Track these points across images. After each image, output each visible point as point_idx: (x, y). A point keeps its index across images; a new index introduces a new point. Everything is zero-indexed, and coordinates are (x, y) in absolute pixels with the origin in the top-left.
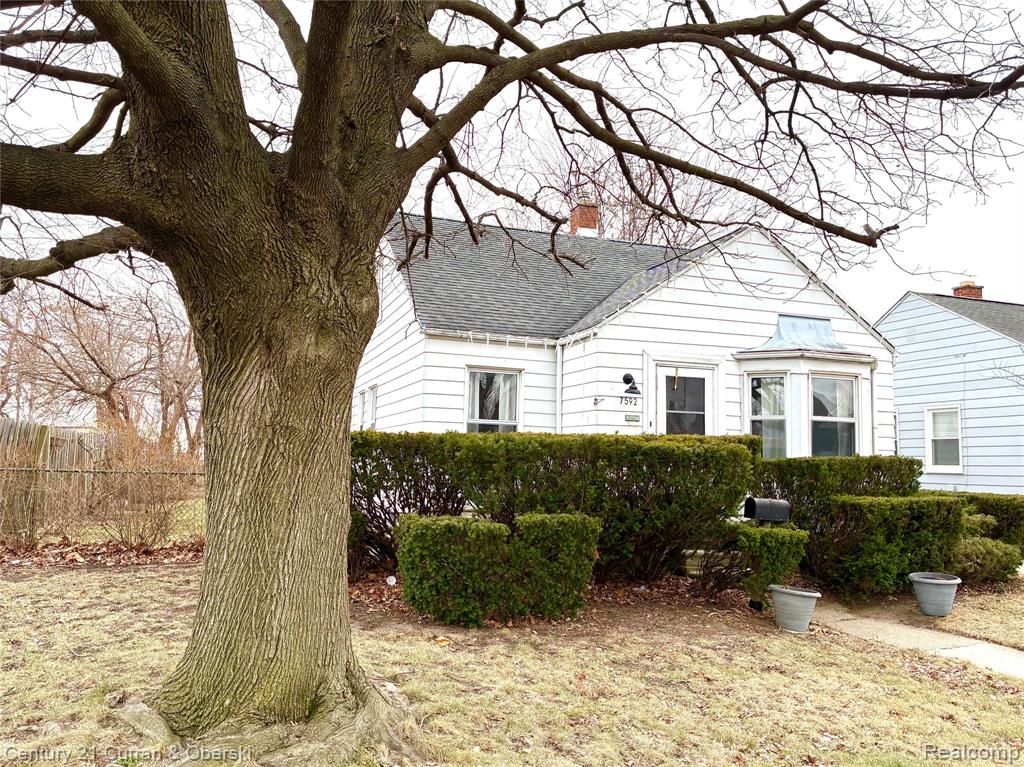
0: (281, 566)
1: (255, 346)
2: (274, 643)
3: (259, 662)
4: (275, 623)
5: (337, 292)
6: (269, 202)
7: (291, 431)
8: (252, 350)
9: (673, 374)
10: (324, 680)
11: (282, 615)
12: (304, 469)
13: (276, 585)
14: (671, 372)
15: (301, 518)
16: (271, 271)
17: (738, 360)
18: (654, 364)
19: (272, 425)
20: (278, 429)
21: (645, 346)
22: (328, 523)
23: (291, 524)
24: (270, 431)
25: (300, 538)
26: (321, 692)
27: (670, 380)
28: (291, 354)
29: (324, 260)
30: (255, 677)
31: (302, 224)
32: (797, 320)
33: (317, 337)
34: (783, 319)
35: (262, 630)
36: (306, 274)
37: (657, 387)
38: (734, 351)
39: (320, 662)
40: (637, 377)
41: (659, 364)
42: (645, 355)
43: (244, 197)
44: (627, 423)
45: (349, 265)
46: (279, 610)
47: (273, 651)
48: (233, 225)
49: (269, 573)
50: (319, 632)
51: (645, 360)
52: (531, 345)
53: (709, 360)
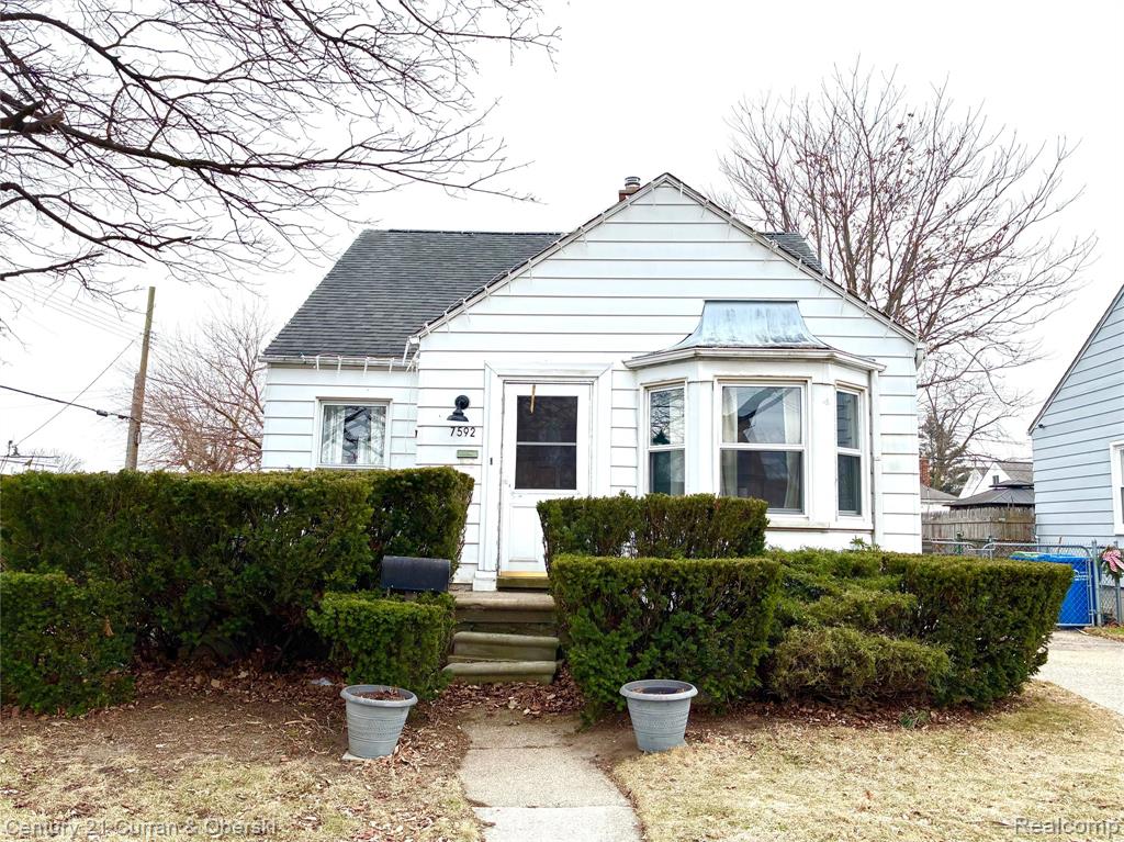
9: (529, 393)
14: (526, 391)
17: (634, 369)
18: (500, 381)
21: (489, 357)
27: (522, 401)
32: (737, 306)
34: (710, 307)
37: (503, 412)
38: (628, 357)
40: (475, 399)
41: (508, 381)
42: (487, 370)
44: (459, 461)
51: (488, 377)
53: (583, 371)
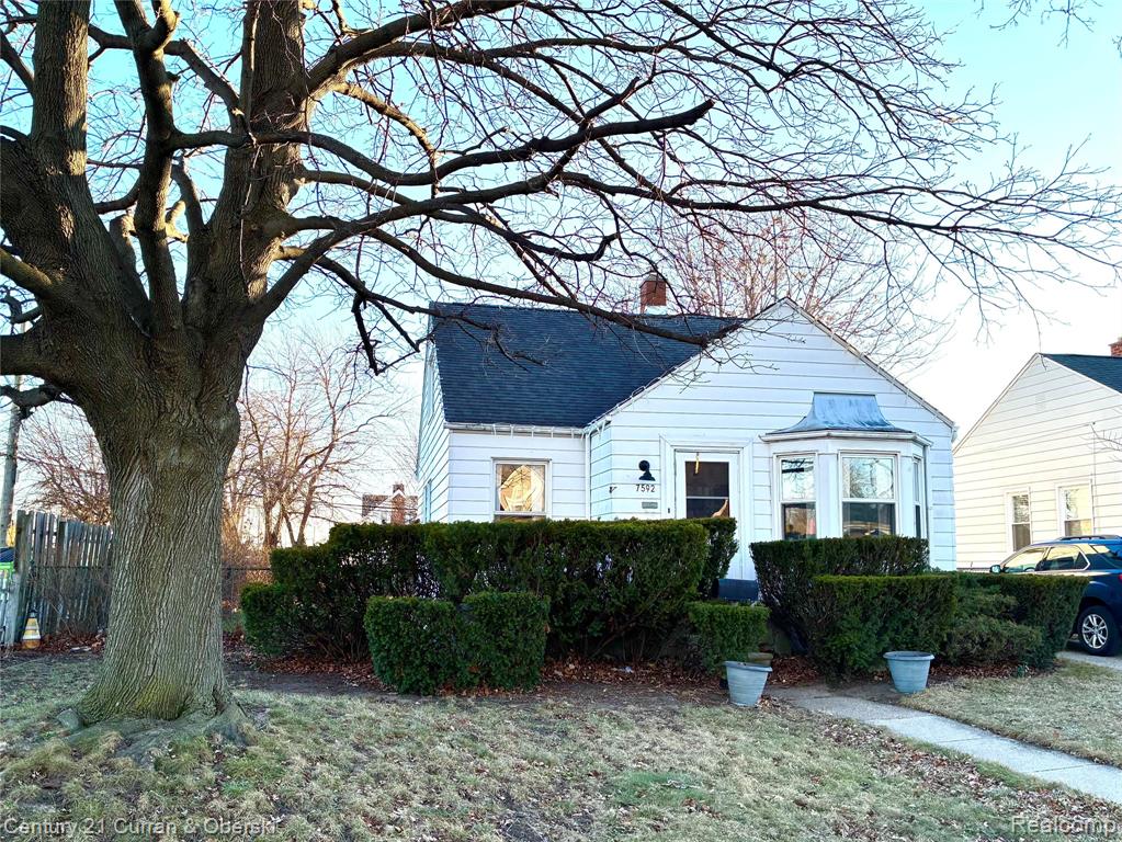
0: (157, 613)
1: (137, 458)
2: (152, 666)
3: (141, 678)
4: (153, 652)
5: (195, 416)
6: (138, 358)
7: (162, 517)
8: (135, 461)
9: (694, 460)
10: (190, 694)
11: (157, 647)
12: (175, 545)
13: (153, 626)
14: (692, 458)
15: (174, 580)
16: (142, 405)
17: (768, 442)
18: (672, 450)
19: (148, 512)
20: (154, 516)
21: (663, 431)
22: (197, 584)
23: (166, 584)
24: (147, 517)
25: (173, 592)
26: (187, 702)
27: (690, 465)
28: (160, 462)
29: (185, 394)
30: (138, 688)
31: (168, 369)
32: (835, 397)
33: (180, 450)
34: (818, 396)
35: (142, 656)
36: (169, 405)
37: (675, 473)
38: (763, 433)
39: (188, 682)
40: (653, 464)
41: (678, 450)
42: (662, 441)
43: (120, 356)
44: (644, 510)
45: (208, 395)
46: (156, 643)
47: (150, 672)
48: (111, 375)
49: (148, 618)
50: (187, 662)
51: (662, 445)
52: (556, 435)
53: (733, 443)
